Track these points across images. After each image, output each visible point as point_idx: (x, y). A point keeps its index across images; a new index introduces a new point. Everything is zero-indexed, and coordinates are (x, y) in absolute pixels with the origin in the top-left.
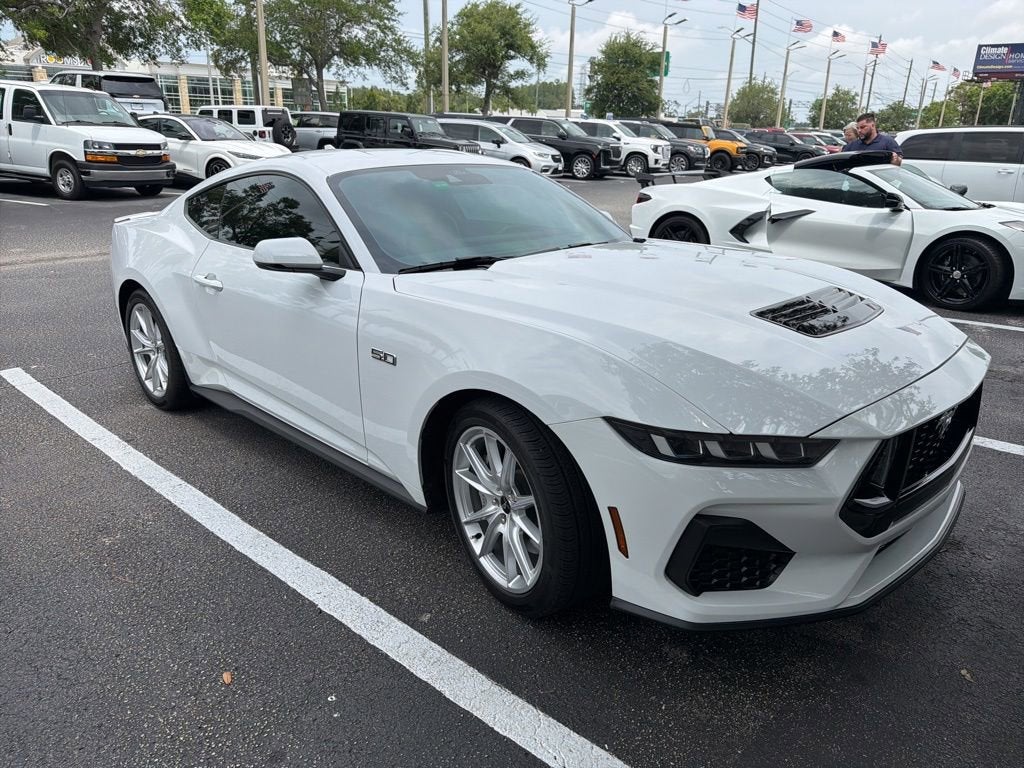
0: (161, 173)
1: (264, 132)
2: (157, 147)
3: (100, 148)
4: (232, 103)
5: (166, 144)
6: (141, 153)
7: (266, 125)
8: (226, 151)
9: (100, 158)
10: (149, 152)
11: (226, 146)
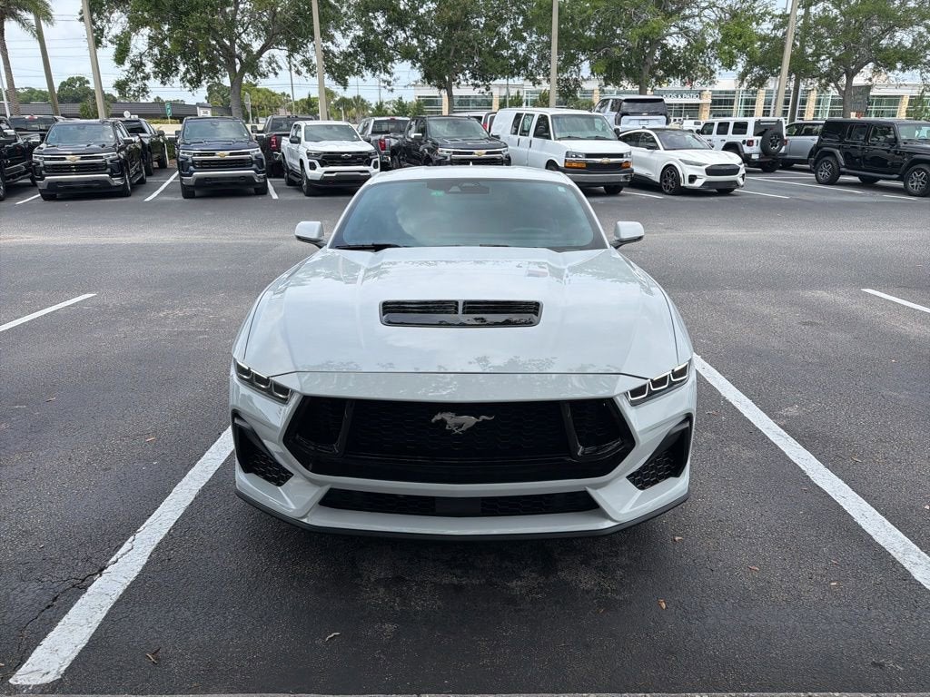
0: (619, 177)
1: (752, 141)
2: (621, 156)
3: (576, 157)
4: (730, 116)
5: (630, 153)
6: (605, 160)
7: (755, 135)
8: (677, 159)
9: (574, 165)
10: (612, 160)
11: (680, 155)
